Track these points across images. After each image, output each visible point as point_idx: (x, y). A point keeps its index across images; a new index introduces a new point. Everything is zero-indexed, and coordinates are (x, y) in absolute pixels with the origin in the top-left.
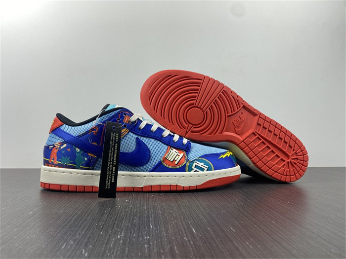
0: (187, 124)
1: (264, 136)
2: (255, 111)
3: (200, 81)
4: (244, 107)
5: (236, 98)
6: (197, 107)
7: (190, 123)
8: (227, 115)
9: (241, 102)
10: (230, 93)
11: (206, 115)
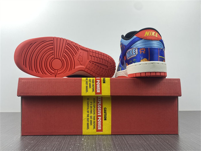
0: (54, 71)
1: (95, 61)
2: (87, 49)
3: (52, 41)
4: (81, 49)
5: (75, 45)
6: (56, 59)
7: (55, 70)
8: (74, 57)
9: (78, 46)
10: (71, 44)
11: (62, 61)
